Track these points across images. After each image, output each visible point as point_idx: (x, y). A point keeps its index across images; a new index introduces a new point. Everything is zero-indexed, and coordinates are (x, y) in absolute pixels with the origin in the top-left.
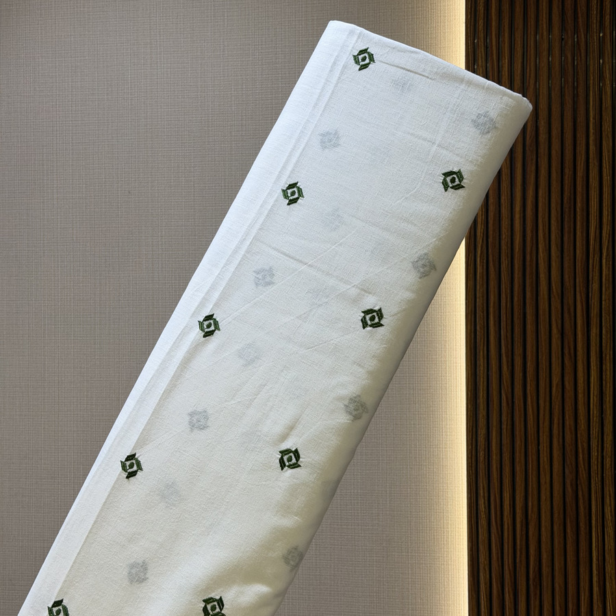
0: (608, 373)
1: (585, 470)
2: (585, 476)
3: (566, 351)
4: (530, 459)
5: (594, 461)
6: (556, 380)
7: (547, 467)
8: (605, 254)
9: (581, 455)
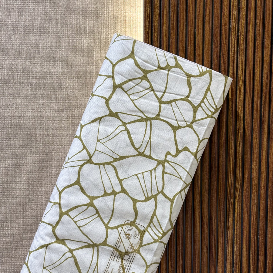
1: (226, 45)
2: (226, 49)
4: (189, 38)
5: (232, 38)
7: (201, 44)
9: (224, 35)
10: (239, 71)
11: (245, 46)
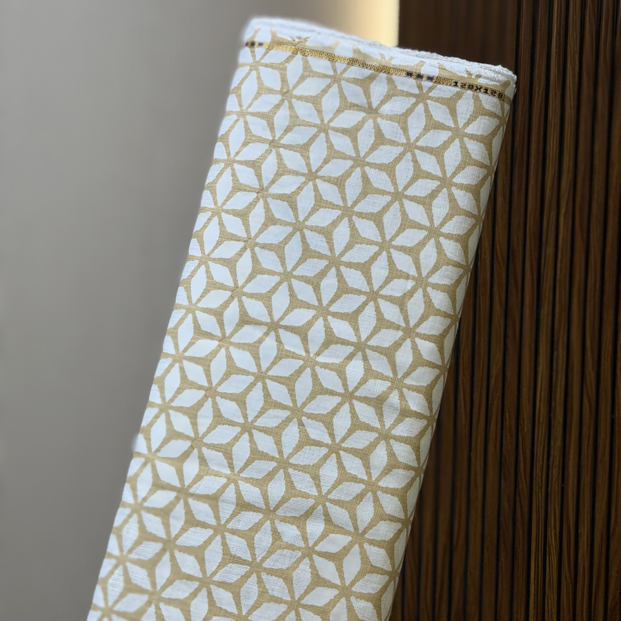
0: (560, 362)
2: (525, 489)
3: (510, 333)
5: (537, 471)
6: (496, 369)
8: (563, 211)
9: (522, 465)
10: (549, 529)
11: (560, 485)
